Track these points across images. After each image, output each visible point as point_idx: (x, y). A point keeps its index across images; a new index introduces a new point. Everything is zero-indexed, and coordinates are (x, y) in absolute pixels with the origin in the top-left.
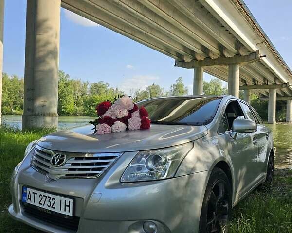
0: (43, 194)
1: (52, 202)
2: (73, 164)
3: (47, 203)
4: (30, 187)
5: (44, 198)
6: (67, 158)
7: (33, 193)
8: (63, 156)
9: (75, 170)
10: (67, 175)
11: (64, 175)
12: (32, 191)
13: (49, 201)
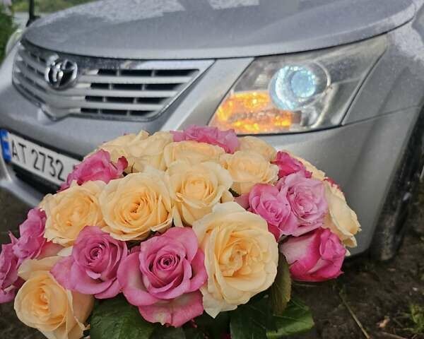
0: (38, 149)
1: (58, 168)
2: (94, 85)
3: (48, 169)
4: (12, 132)
5: (41, 157)
6: (79, 71)
7: (20, 144)
8: (69, 65)
9: (99, 99)
10: (83, 110)
11: (78, 111)
12: (17, 140)
13: (51, 165)
